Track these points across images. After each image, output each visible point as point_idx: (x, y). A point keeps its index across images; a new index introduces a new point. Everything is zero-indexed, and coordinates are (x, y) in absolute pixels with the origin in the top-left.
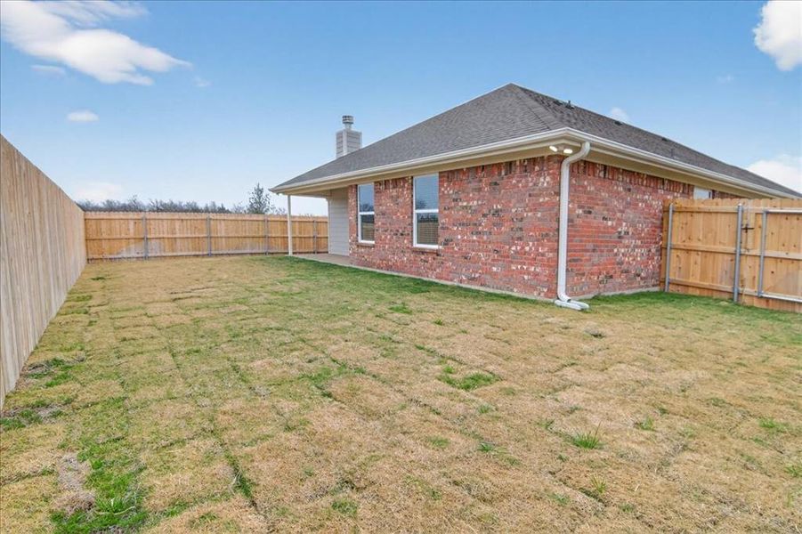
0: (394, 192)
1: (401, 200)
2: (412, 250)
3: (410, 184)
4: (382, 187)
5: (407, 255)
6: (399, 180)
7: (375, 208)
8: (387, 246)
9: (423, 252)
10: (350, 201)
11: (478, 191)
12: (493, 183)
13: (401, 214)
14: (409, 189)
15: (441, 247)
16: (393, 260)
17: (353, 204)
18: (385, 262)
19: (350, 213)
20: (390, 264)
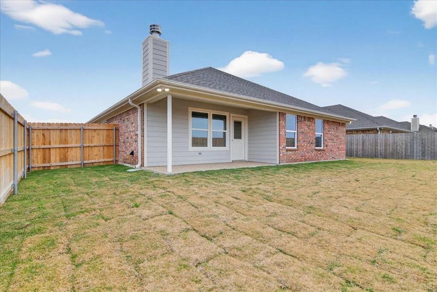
2: (316, 150)
3: (315, 121)
4: (303, 119)
5: (314, 152)
6: (310, 118)
7: (299, 129)
8: (305, 149)
9: (320, 150)
10: (281, 122)
11: (334, 129)
12: (337, 128)
13: (312, 134)
14: (314, 123)
15: (325, 148)
16: (308, 156)
17: (284, 124)
18: (303, 158)
19: (281, 129)
20: (306, 158)
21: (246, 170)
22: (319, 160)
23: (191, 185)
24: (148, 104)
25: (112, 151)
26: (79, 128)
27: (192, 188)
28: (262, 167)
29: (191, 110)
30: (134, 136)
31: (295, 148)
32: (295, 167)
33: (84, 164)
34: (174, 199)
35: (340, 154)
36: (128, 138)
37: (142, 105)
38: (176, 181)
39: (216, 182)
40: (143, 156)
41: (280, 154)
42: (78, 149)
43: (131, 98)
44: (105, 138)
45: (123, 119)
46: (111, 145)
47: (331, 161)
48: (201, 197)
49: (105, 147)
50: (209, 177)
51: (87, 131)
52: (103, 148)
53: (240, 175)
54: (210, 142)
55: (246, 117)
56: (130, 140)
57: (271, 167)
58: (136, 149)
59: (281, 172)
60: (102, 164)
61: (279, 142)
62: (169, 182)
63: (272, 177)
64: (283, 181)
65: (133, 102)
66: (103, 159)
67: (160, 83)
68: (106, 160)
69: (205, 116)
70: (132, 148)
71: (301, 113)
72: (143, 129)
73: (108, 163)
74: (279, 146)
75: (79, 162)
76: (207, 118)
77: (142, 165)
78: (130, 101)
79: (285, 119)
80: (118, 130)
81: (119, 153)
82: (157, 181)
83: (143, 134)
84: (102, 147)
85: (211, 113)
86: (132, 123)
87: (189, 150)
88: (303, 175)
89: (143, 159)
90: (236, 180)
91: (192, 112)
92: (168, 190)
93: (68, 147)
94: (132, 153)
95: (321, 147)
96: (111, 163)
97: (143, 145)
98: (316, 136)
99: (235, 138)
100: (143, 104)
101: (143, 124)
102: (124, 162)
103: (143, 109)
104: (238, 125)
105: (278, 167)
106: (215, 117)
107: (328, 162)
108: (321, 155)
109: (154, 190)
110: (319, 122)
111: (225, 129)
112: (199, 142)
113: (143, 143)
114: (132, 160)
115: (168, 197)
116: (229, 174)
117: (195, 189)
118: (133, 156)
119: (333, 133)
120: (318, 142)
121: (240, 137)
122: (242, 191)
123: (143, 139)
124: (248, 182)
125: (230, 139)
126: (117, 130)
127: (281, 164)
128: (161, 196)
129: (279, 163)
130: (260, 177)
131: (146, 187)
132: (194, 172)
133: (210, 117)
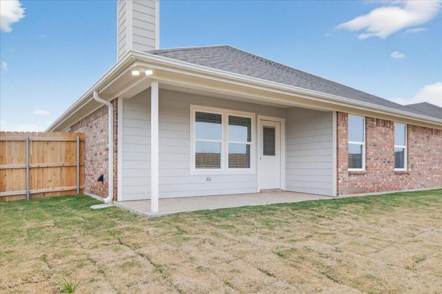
0: (383, 130)
1: (387, 136)
2: (396, 173)
3: (393, 127)
4: (375, 123)
5: (392, 177)
6: (387, 122)
7: (368, 139)
8: (378, 172)
9: (402, 173)
10: (339, 128)
11: (424, 139)
12: (428, 137)
13: (389, 147)
14: (393, 130)
15: (410, 170)
16: (383, 183)
17: (345, 132)
18: (376, 185)
19: (340, 140)
20: (380, 185)
21: (284, 208)
22: (400, 189)
23: (185, 239)
24: (125, 100)
25: (75, 174)
26: (22, 138)
27: (186, 247)
28: (310, 202)
29: (195, 109)
30: (104, 151)
31: (363, 169)
32: (364, 202)
33: (30, 194)
34: (146, 272)
35: (433, 179)
36: (96, 154)
37: (114, 102)
38: (161, 230)
39: (231, 233)
40: (117, 184)
41: (338, 179)
42: (22, 171)
43: (98, 91)
44: (63, 154)
45: (90, 125)
46: (74, 164)
47: (420, 192)
48: (199, 268)
49: (64, 169)
50: (219, 221)
51: (35, 143)
52: (61, 170)
53: (273, 218)
54: (224, 160)
55: (283, 120)
56: (98, 157)
57: (325, 202)
58: (106, 172)
59: (342, 211)
60: (58, 195)
61: (338, 161)
62: (148, 233)
63: (329, 222)
64: (351, 230)
65: (100, 95)
66: (61, 186)
67: (137, 60)
68: (66, 188)
69: (216, 119)
70: (101, 170)
71: (372, 113)
72: (117, 140)
73: (68, 194)
74: (337, 167)
75: (23, 192)
76: (221, 123)
77: (115, 198)
78: (95, 96)
79: (346, 124)
80: (84, 141)
81: (85, 178)
82: (128, 229)
83: (117, 148)
84: (59, 169)
85: (225, 114)
86: (102, 131)
87: (192, 173)
88: (383, 219)
89: (115, 188)
90: (266, 230)
91: (197, 113)
92: (142, 251)
93: (5, 169)
94: (101, 179)
95: (403, 167)
96: (73, 194)
97: (117, 166)
98: (396, 151)
99: (264, 154)
100: (117, 99)
101: (116, 132)
102: (92, 192)
103: (117, 107)
104: (269, 134)
105: (337, 203)
106: (233, 121)
107: (415, 192)
108: (404, 182)
109: (116, 250)
110: (400, 129)
111: (249, 140)
112: (207, 160)
113: (117, 162)
114: (102, 189)
115: (135, 269)
116: (254, 216)
117: (192, 248)
118: (103, 183)
119: (422, 145)
120: (399, 160)
121: (273, 153)
122: (278, 254)
123: (117, 155)
124: (289, 234)
125: (257, 156)
126: (82, 141)
127: (340, 196)
128: (123, 266)
129: (338, 194)
130: (310, 223)
131: (106, 242)
132: (195, 212)
133: (225, 119)
